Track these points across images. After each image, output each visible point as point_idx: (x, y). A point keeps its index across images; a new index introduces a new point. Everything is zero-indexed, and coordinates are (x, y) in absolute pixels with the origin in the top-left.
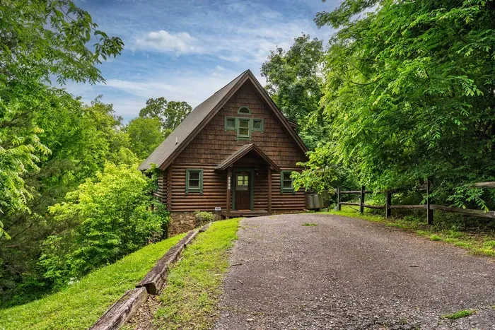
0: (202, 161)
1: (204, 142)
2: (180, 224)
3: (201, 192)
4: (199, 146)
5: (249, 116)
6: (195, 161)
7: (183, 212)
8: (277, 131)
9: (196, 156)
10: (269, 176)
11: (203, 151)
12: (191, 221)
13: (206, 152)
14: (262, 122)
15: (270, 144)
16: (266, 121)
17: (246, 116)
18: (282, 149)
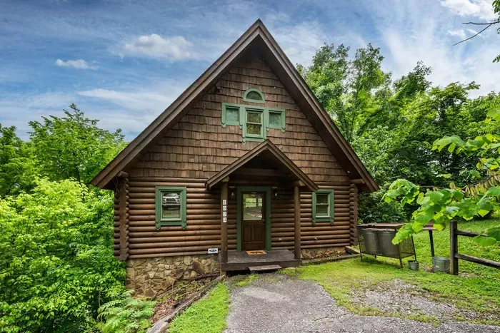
0: (184, 174)
1: (186, 143)
2: (147, 278)
3: (184, 225)
4: (179, 150)
5: (261, 104)
6: (171, 173)
7: (152, 258)
8: (306, 129)
9: (174, 165)
10: (296, 198)
11: (185, 158)
12: (168, 272)
13: (192, 160)
14: (283, 115)
15: (295, 150)
16: (288, 114)
17: (257, 104)
18: (315, 158)
